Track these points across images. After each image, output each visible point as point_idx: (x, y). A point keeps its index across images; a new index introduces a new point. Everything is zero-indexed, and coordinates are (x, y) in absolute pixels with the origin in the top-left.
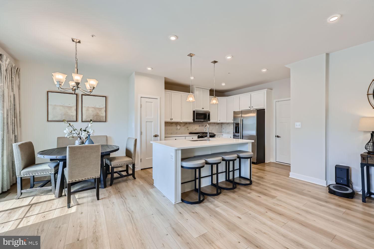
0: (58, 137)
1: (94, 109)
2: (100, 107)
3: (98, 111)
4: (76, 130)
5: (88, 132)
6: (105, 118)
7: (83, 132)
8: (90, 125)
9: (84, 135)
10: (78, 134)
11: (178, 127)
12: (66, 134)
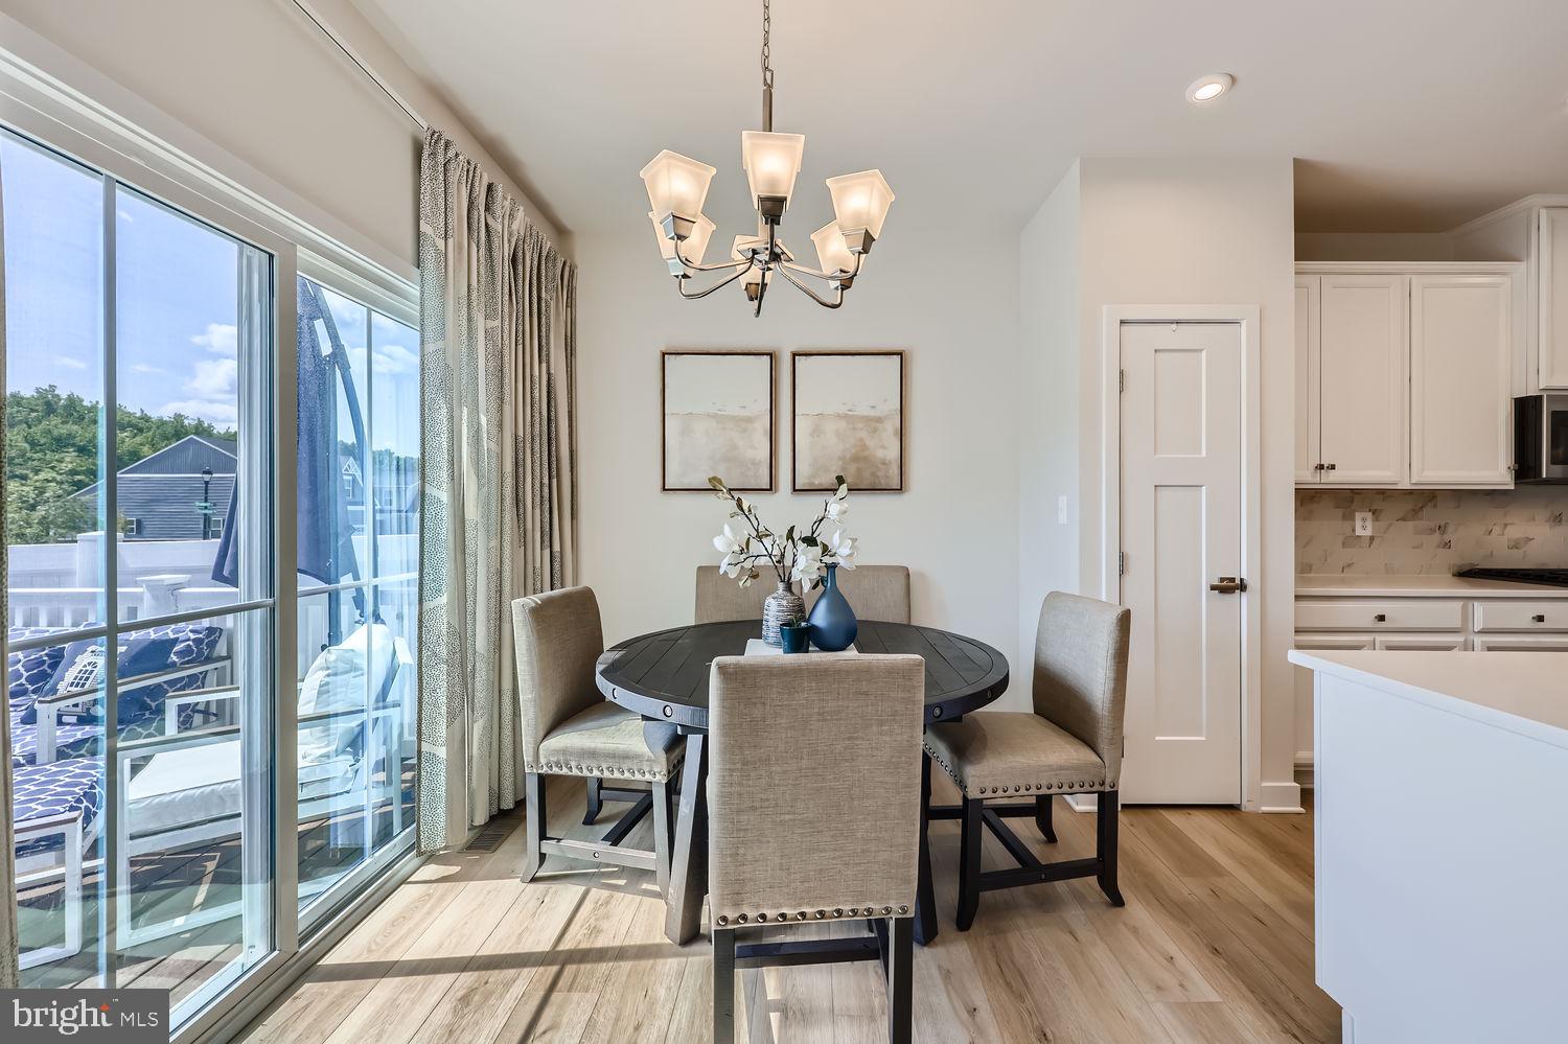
0: (700, 568)
1: (848, 423)
2: (872, 413)
3: (864, 434)
4: (767, 535)
5: (825, 549)
6: (895, 470)
7: (801, 546)
8: (835, 508)
9: (805, 566)
10: (778, 562)
11: (1358, 524)
12: (725, 555)
